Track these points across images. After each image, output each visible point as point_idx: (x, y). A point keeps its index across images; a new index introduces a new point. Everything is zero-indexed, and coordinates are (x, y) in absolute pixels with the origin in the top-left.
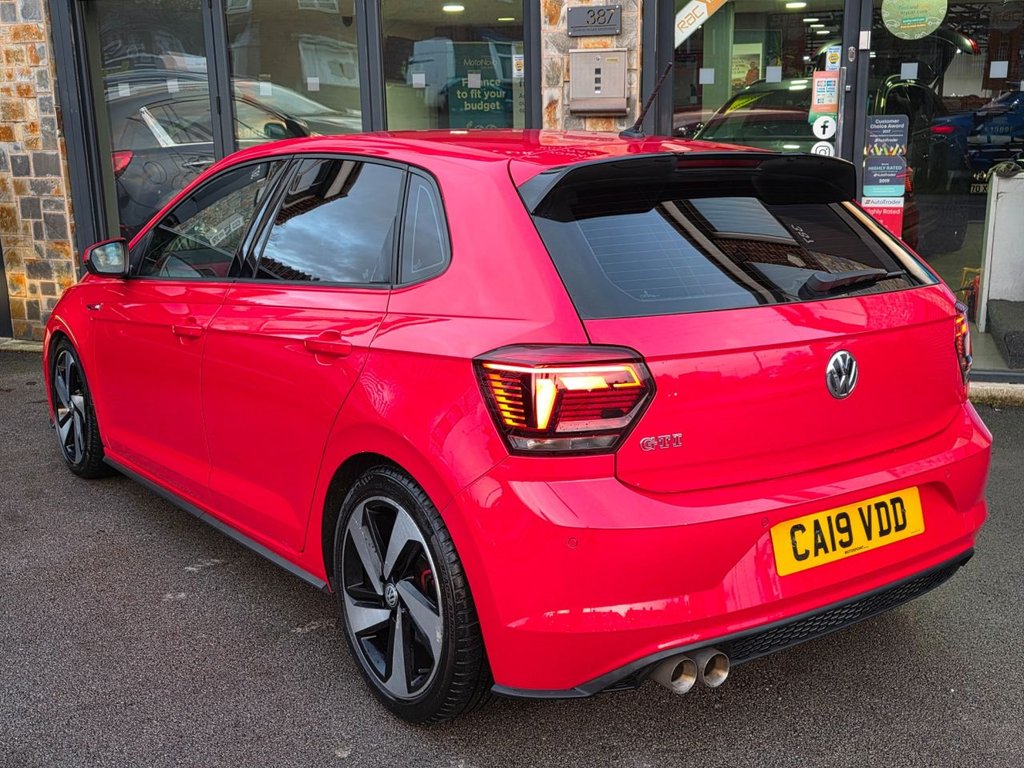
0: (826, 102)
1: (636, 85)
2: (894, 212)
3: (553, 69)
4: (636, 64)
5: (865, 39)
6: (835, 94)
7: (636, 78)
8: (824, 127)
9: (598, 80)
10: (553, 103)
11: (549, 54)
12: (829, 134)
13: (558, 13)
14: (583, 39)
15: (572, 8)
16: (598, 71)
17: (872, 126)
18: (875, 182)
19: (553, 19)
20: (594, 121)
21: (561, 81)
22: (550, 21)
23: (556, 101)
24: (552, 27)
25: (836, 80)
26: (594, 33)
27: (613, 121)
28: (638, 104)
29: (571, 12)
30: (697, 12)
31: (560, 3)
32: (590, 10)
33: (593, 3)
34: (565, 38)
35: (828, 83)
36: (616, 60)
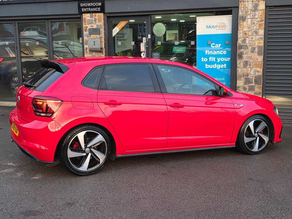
0: (143, 49)
1: (103, 45)
3: (86, 41)
4: (103, 40)
5: (149, 36)
7: (103, 43)
9: (94, 44)
10: (86, 48)
11: (85, 38)
13: (87, 29)
14: (92, 35)
16: (94, 42)
17: (153, 55)
19: (86, 31)
20: (95, 52)
21: (88, 44)
26: (94, 34)
27: (99, 53)
28: (104, 49)
29: (89, 29)
30: (117, 29)
31: (87, 27)
32: (93, 29)
33: (94, 27)
34: (88, 35)
35: (144, 45)
36: (98, 40)
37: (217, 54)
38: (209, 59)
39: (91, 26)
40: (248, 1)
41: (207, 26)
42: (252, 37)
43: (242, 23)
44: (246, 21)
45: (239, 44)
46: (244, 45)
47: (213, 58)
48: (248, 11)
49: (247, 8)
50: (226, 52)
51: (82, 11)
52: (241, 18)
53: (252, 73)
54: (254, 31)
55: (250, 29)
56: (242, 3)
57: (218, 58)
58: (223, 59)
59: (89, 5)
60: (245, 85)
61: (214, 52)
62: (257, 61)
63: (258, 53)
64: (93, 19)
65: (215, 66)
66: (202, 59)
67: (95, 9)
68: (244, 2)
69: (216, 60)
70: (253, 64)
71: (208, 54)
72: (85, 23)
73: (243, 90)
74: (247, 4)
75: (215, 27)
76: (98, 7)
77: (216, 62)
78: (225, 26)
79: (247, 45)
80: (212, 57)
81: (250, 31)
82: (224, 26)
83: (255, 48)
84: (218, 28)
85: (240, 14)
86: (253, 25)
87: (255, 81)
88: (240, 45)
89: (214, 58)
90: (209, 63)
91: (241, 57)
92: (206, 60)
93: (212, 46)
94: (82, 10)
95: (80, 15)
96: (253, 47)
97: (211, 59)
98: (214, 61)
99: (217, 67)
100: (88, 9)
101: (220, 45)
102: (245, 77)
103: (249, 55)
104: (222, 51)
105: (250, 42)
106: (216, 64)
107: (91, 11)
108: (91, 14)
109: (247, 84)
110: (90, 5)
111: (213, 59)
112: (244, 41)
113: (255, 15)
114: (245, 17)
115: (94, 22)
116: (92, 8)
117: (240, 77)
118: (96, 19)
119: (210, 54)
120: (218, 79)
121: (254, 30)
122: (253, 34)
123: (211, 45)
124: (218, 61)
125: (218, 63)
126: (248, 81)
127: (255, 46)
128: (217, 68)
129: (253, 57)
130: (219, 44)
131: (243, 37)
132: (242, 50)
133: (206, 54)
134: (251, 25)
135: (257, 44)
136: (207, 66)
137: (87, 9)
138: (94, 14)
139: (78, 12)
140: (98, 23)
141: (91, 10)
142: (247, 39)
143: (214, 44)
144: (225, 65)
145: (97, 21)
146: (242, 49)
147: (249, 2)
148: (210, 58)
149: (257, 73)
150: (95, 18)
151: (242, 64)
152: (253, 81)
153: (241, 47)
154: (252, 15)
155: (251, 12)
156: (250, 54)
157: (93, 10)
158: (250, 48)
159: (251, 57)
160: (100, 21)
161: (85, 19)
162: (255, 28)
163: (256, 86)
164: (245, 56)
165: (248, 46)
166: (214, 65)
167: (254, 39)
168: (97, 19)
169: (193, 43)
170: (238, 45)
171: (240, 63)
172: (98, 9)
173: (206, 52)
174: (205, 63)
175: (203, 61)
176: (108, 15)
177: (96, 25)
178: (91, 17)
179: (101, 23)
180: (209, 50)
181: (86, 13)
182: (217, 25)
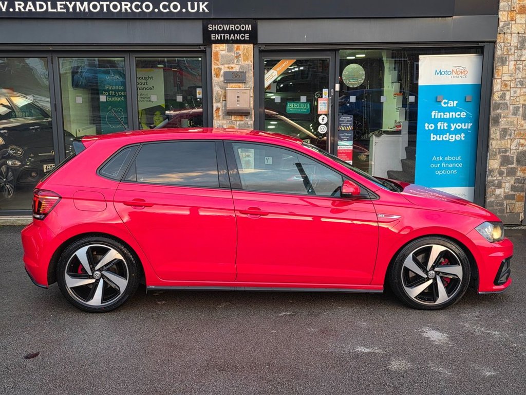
0: (323, 110)
1: (252, 102)
2: (349, 151)
3: (218, 95)
4: (252, 94)
5: (337, 87)
6: (326, 107)
7: (252, 100)
8: (323, 119)
9: (238, 101)
10: (218, 109)
11: (216, 90)
12: (325, 121)
13: (220, 73)
14: (230, 84)
15: (226, 72)
16: (238, 97)
17: (341, 119)
18: (342, 140)
19: (217, 76)
20: (235, 116)
21: (221, 100)
23: (219, 108)
24: (217, 79)
25: (327, 101)
26: (235, 82)
27: (243, 116)
28: (253, 110)
30: (274, 74)
31: (220, 69)
32: (233, 73)
33: (234, 70)
34: (223, 83)
35: (324, 103)
36: (246, 93)
37: (451, 117)
39: (228, 67)
40: (511, 33)
41: (436, 71)
42: (515, 90)
43: (500, 68)
44: (507, 64)
45: (494, 101)
46: (502, 103)
48: (511, 49)
49: (509, 43)
50: (465, 114)
51: (212, 39)
52: (499, 60)
53: (513, 147)
54: (519, 81)
55: (512, 78)
56: (502, 35)
57: (452, 125)
58: (459, 126)
59: (226, 27)
60: (501, 168)
61: (445, 113)
62: (521, 128)
63: (523, 116)
64: (233, 55)
65: (446, 138)
66: (426, 125)
67: (238, 37)
68: (504, 33)
69: (449, 127)
70: (516, 133)
71: (436, 117)
72: (217, 62)
73: (498, 176)
74: (509, 37)
75: (449, 73)
76: (246, 32)
77: (449, 131)
78: (466, 72)
79: (506, 104)
80: (443, 123)
81: (512, 81)
82: (464, 72)
83: (519, 108)
84: (454, 74)
85: (499, 52)
86: (518, 71)
87: (517, 161)
88: (496, 103)
89: (446, 124)
90: (437, 132)
91: (497, 122)
92: (431, 127)
93: (442, 103)
94: (212, 37)
95: (205, 47)
96: (516, 106)
97: (441, 126)
98: (446, 128)
99: (449, 139)
100: (224, 36)
101: (457, 102)
102: (502, 154)
103: (509, 120)
104: (459, 113)
105: (512, 98)
106: (448, 134)
107: (230, 40)
108: (230, 45)
109: (505, 166)
110: (228, 29)
111: (444, 126)
112: (503, 97)
113: (521, 56)
114: (506, 58)
115: (236, 61)
116: (232, 35)
117: (495, 155)
118: (240, 55)
119: (439, 117)
120: (450, 158)
121: (519, 79)
122: (517, 85)
123: (440, 102)
124: (452, 130)
125: (451, 133)
126: (506, 161)
127: (519, 105)
128: (450, 141)
129: (515, 122)
130: (455, 102)
131: (501, 90)
132: (499, 111)
133: (433, 117)
134: (515, 70)
135: (522, 102)
136: (434, 138)
137: (221, 36)
138: (235, 46)
139: (202, 40)
140: (242, 63)
141: (230, 37)
142: (508, 93)
143: (446, 101)
144: (463, 135)
145: (241, 58)
146: (498, 108)
147: (513, 35)
148: (439, 124)
149: (521, 148)
150: (237, 53)
151: (498, 134)
152: (515, 160)
153: (498, 106)
154: (516, 55)
155: (516, 51)
156: (511, 118)
157: (233, 38)
158: (511, 107)
159: (513, 122)
160: (246, 59)
161: (217, 54)
162: (520, 76)
163: (519, 169)
164: (502, 121)
165: (509, 105)
166: (445, 136)
167: (518, 94)
168: (242, 56)
169: (412, 99)
170: (492, 102)
171: (495, 132)
172: (245, 37)
173: (433, 113)
174: (430, 131)
175: (428, 129)
176: (262, 48)
177: (239, 66)
178: (230, 50)
179: (250, 62)
180: (437, 112)
181: (219, 43)
182: (453, 70)
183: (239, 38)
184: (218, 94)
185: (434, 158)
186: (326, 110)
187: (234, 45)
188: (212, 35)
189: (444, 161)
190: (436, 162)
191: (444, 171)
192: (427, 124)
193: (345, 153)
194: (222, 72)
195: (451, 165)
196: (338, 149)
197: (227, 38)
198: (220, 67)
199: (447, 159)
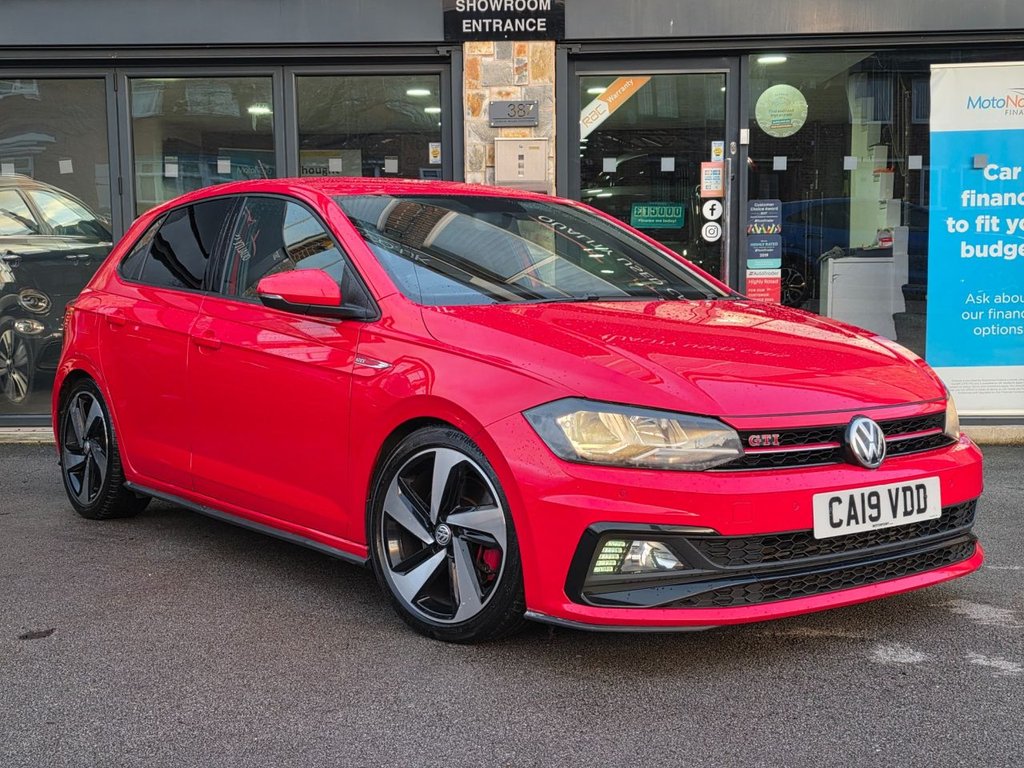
0: (713, 188)
1: (552, 170)
2: (774, 282)
3: (476, 155)
4: (552, 152)
5: (745, 136)
6: (720, 182)
7: (552, 164)
8: (712, 209)
9: (521, 166)
11: (473, 142)
12: (717, 214)
13: (480, 106)
14: (503, 130)
15: (495, 103)
16: (521, 157)
17: (752, 209)
18: (757, 256)
19: (475, 111)
21: (484, 165)
22: (473, 113)
24: (475, 118)
25: (721, 169)
26: (516, 124)
28: (554, 188)
29: (493, 106)
30: (600, 110)
31: (482, 97)
32: (510, 104)
33: (513, 98)
34: (487, 128)
35: (714, 173)
36: (538, 148)
37: (1006, 203)
38: (977, 222)
39: (500, 93)
41: (970, 99)
47: (991, 218)
51: (465, 30)
57: (1009, 221)
59: (496, 5)
61: (993, 195)
64: (511, 65)
65: (996, 251)
66: (950, 222)
67: (521, 25)
69: (1003, 227)
71: (973, 204)
72: (474, 81)
75: (1001, 103)
76: (538, 14)
77: (1002, 236)
80: (988, 217)
84: (1011, 106)
89: (995, 220)
90: (976, 238)
92: (962, 226)
93: (986, 173)
94: (465, 26)
95: (449, 48)
97: (983, 225)
98: (996, 229)
99: (1004, 254)
100: (491, 25)
101: (1020, 169)
106: (1000, 242)
107: (504, 33)
108: (504, 43)
110: (499, 9)
111: (991, 224)
115: (517, 77)
116: (509, 21)
118: (526, 65)
119: (979, 204)
120: (1006, 299)
123: (981, 169)
124: (1008, 232)
125: (1008, 240)
128: (1006, 258)
130: (1015, 169)
133: (965, 204)
136: (968, 251)
137: (484, 25)
138: (516, 45)
139: (442, 34)
140: (531, 82)
141: (503, 26)
143: (996, 167)
145: (528, 73)
148: (979, 221)
150: (519, 61)
157: (511, 27)
160: (539, 73)
161: (474, 63)
166: (994, 247)
168: (529, 66)
169: (915, 162)
172: (536, 25)
173: (965, 195)
174: (959, 237)
175: (953, 231)
176: (576, 49)
177: (524, 89)
178: (503, 55)
179: (547, 80)
180: (973, 192)
181: (478, 41)
182: (1008, 97)
183: (523, 29)
184: (476, 152)
185: (970, 298)
186: (720, 188)
187: (512, 43)
188: (464, 21)
189: (992, 304)
190: (973, 308)
191: (993, 327)
192: (950, 219)
193: (764, 286)
194: (486, 103)
195: (1010, 315)
196: (748, 276)
197: (497, 28)
198: (482, 92)
199: (998, 299)
